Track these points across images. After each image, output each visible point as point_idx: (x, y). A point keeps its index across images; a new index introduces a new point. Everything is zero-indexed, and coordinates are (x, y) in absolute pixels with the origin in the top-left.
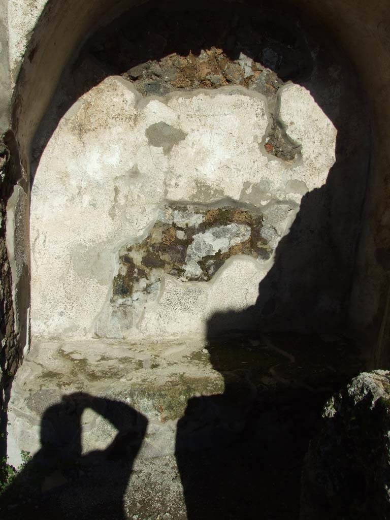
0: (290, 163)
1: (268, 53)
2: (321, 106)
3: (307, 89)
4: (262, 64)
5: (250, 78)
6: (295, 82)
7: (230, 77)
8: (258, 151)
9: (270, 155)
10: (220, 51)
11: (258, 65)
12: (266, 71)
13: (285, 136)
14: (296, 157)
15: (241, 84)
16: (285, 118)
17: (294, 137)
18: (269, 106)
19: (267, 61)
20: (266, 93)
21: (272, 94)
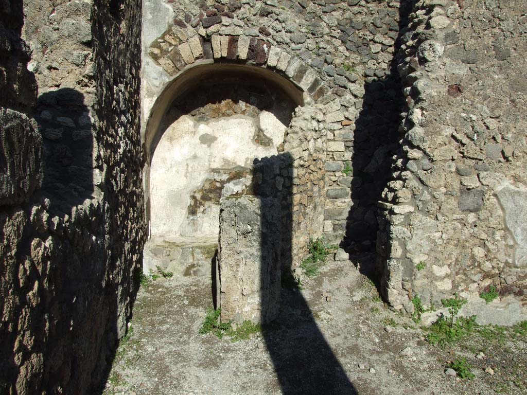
0: (268, 147)
1: (252, 99)
2: (280, 120)
3: (272, 113)
4: (250, 104)
5: (245, 110)
6: (266, 111)
7: (236, 111)
8: (251, 143)
9: (258, 144)
10: (231, 100)
11: (248, 105)
12: (252, 107)
13: (264, 135)
14: (271, 144)
15: (241, 113)
16: (263, 127)
17: (268, 135)
18: (256, 122)
19: (252, 102)
20: (253, 116)
21: (255, 116)
